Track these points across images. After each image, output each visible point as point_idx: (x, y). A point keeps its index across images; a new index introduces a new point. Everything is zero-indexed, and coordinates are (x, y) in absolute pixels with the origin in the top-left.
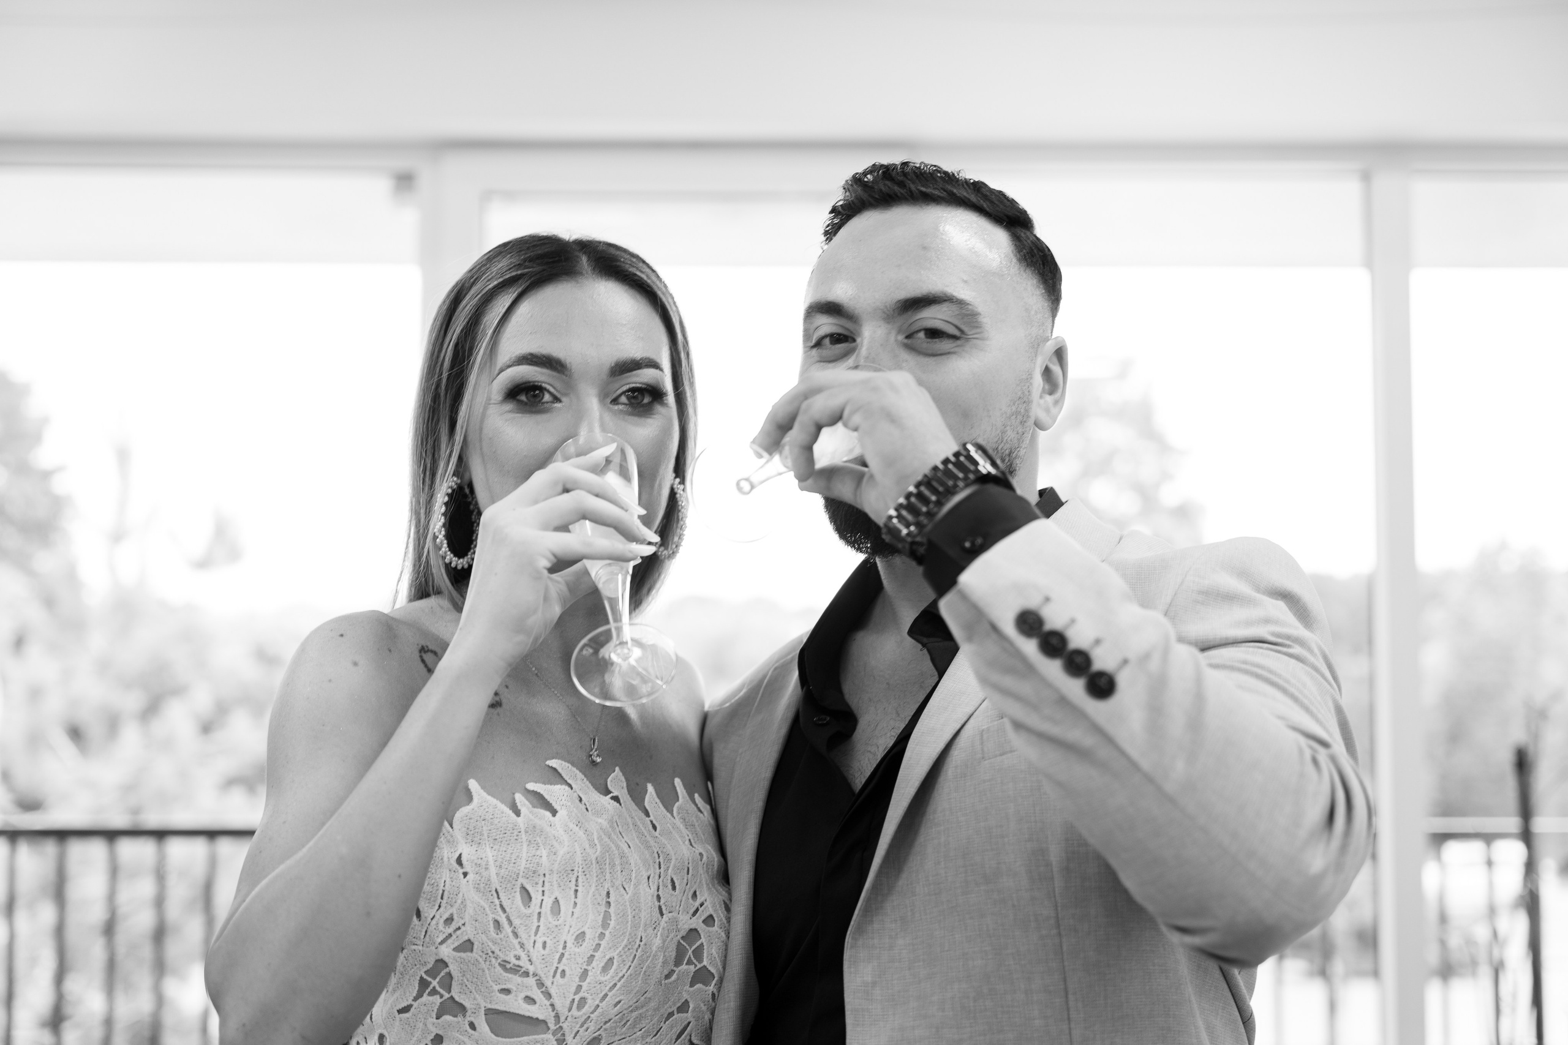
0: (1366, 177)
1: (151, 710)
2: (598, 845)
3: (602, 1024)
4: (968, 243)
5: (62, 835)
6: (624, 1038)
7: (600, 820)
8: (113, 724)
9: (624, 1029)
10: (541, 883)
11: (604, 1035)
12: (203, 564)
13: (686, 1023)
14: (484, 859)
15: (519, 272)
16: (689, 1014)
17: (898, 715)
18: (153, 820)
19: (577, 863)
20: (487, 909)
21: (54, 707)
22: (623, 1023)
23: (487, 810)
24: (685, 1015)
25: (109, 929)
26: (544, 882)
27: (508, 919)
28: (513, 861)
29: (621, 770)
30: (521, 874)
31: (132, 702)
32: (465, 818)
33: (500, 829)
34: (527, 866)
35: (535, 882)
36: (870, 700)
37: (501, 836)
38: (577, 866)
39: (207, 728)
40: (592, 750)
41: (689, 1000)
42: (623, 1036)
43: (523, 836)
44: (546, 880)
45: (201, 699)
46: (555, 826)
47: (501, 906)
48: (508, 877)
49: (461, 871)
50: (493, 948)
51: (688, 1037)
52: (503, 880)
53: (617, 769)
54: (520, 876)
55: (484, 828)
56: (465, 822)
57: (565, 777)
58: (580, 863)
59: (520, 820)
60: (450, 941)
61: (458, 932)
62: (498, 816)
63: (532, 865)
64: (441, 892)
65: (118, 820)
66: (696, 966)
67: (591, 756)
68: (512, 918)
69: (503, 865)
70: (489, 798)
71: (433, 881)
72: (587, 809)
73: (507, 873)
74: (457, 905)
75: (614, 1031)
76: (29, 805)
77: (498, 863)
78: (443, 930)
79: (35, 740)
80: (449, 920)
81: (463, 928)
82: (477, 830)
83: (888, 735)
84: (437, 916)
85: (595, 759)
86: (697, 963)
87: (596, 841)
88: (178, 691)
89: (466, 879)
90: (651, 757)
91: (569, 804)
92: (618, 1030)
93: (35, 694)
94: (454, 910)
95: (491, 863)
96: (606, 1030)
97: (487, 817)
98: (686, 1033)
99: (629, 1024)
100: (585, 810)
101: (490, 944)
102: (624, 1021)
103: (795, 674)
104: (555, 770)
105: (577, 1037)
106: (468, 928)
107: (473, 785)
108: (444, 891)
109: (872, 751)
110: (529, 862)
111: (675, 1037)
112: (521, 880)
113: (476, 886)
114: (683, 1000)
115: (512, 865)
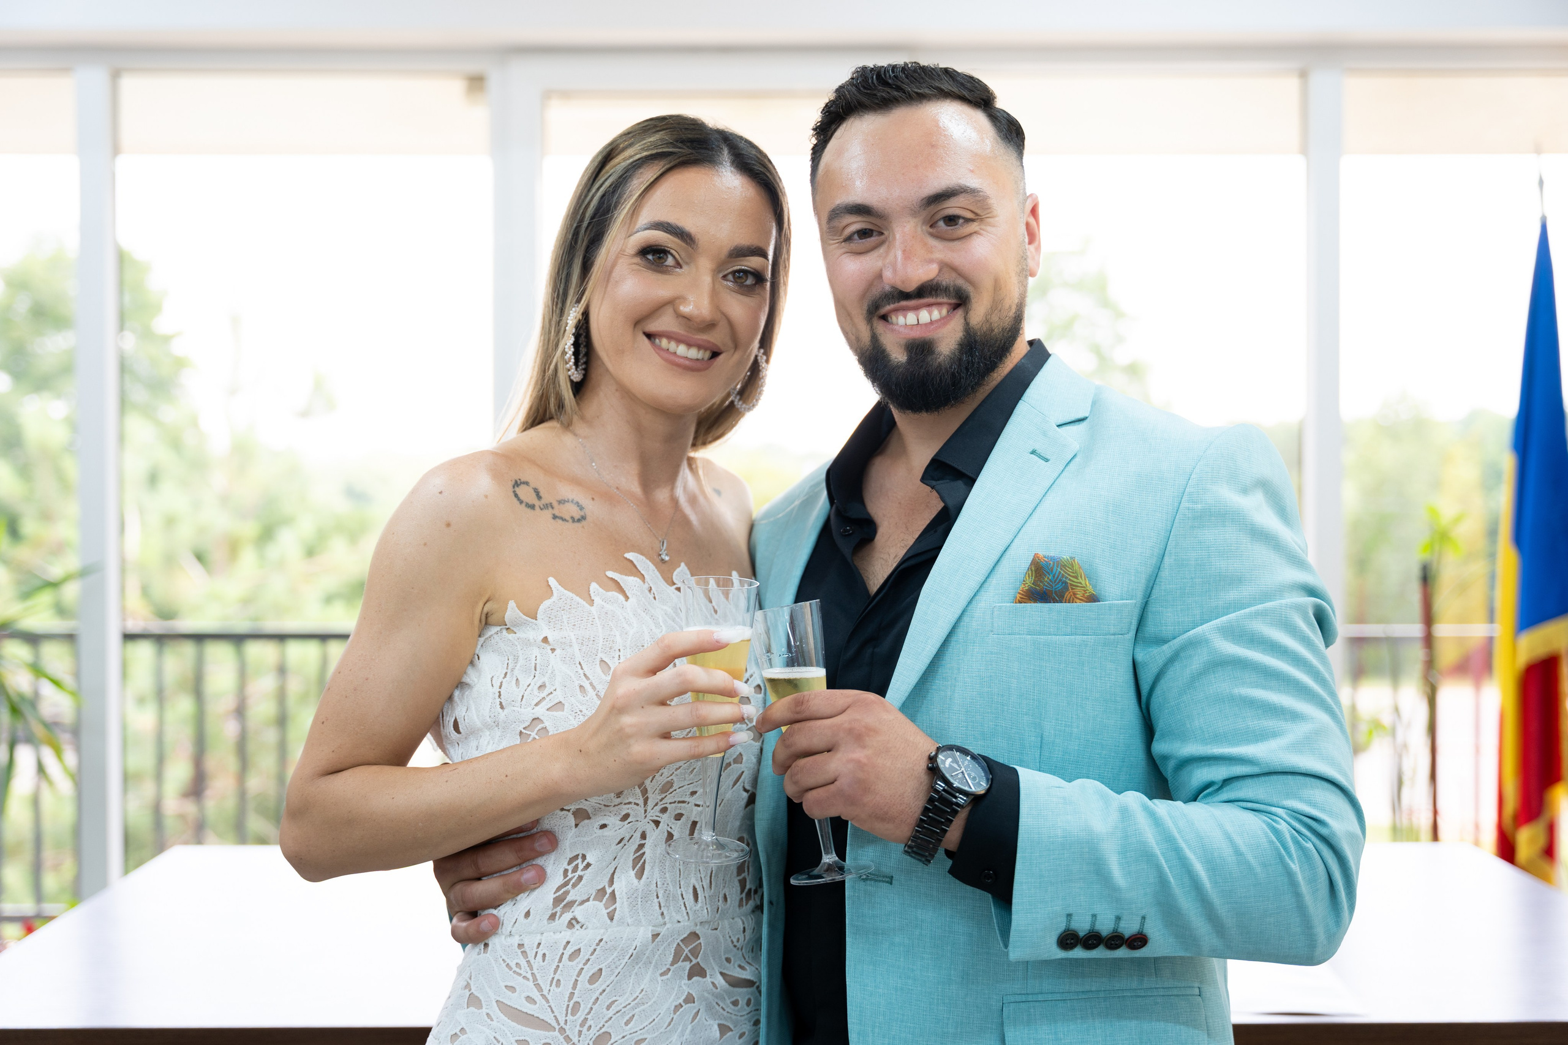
0: (1303, 74)
1: (267, 535)
2: (663, 626)
3: (674, 771)
4: (965, 134)
5: (199, 638)
6: (692, 783)
7: (665, 607)
8: (233, 548)
9: (692, 775)
10: (617, 656)
11: (675, 780)
12: (305, 414)
13: (740, 772)
14: (567, 637)
15: (671, 150)
16: (742, 765)
17: (907, 528)
18: (272, 625)
19: (646, 640)
20: (573, 677)
21: (185, 534)
22: (690, 770)
23: (565, 602)
24: (739, 765)
25: (240, 711)
26: (619, 656)
27: (591, 684)
28: (592, 639)
29: (687, 565)
30: (600, 649)
31: (249, 529)
32: (548, 609)
33: (577, 617)
34: (604, 643)
35: (612, 656)
36: (884, 516)
37: (579, 622)
38: (646, 643)
39: (311, 552)
40: (661, 550)
41: (743, 753)
42: (691, 782)
43: (597, 621)
44: (621, 654)
45: (305, 527)
46: (626, 608)
47: (585, 675)
48: (589, 653)
49: (549, 648)
50: (581, 708)
51: (742, 784)
52: (585, 655)
53: (683, 564)
54: (599, 652)
55: (564, 617)
56: (548, 612)
57: (639, 568)
58: (649, 640)
59: (593, 609)
60: (543, 703)
61: (551, 696)
62: (575, 607)
63: (608, 642)
64: (534, 665)
65: (241, 626)
66: (747, 725)
67: (660, 555)
68: (595, 684)
69: (584, 643)
70: (566, 592)
71: (526, 656)
72: (655, 598)
73: (588, 649)
74: (548, 675)
75: (683, 776)
76: (166, 614)
77: (580, 641)
78: (537, 694)
79: (170, 561)
80: (542, 687)
81: (554, 693)
82: (558, 619)
83: (899, 545)
84: (532, 684)
85: (663, 557)
86: (748, 723)
87: (661, 624)
88: (287, 521)
89: (554, 654)
90: (710, 555)
91: (639, 594)
92: (687, 776)
93: (170, 522)
94: (546, 679)
95: (574, 640)
96: (677, 775)
97: (565, 608)
98: (741, 780)
99: (695, 771)
100: (653, 599)
101: (578, 704)
102: (692, 769)
103: (825, 493)
104: (631, 562)
105: (654, 781)
106: (558, 692)
107: (552, 581)
108: (536, 664)
109: (885, 558)
110: (606, 640)
111: (732, 783)
112: (600, 655)
113: (563, 659)
114: (738, 753)
115: (591, 642)
